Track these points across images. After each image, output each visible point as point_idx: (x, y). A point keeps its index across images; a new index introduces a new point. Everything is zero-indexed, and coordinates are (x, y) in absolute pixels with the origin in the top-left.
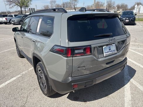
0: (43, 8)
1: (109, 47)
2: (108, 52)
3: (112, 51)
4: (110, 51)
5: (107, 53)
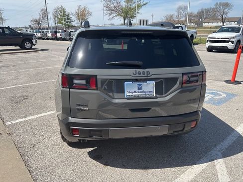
0: (164, 19)
1: (140, 85)
2: (135, 92)
3: (144, 92)
4: (140, 91)
5: (133, 93)
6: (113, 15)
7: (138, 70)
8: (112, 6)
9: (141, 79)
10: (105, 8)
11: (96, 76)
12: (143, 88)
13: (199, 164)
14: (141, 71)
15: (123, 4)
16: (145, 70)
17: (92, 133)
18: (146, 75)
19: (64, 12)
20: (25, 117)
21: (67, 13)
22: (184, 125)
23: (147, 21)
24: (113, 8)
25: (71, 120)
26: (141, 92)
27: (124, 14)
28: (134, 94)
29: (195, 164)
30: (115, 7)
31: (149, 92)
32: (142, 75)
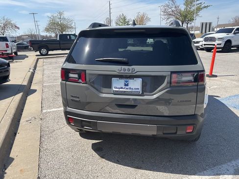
6: (170, 19)
7: (123, 67)
8: (170, 10)
9: (126, 76)
10: (162, 13)
11: (85, 71)
12: (129, 85)
13: (199, 175)
14: (126, 67)
15: (182, 8)
16: (131, 67)
17: (84, 123)
18: (130, 72)
19: (124, 19)
20: (58, 108)
21: (127, 20)
22: (177, 128)
23: (210, 24)
24: (171, 12)
25: (69, 109)
26: (127, 89)
27: (183, 18)
28: (120, 90)
29: (194, 174)
30: (173, 11)
31: (136, 89)
32: (126, 72)
